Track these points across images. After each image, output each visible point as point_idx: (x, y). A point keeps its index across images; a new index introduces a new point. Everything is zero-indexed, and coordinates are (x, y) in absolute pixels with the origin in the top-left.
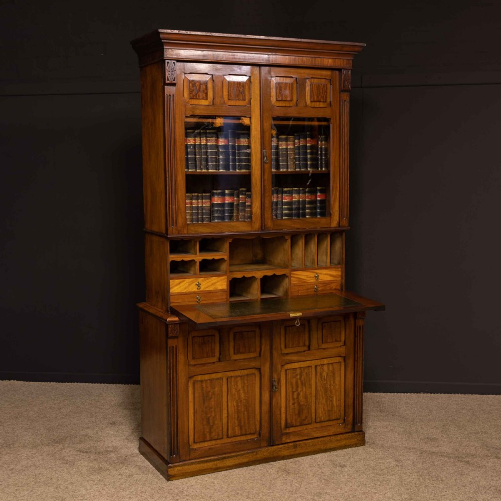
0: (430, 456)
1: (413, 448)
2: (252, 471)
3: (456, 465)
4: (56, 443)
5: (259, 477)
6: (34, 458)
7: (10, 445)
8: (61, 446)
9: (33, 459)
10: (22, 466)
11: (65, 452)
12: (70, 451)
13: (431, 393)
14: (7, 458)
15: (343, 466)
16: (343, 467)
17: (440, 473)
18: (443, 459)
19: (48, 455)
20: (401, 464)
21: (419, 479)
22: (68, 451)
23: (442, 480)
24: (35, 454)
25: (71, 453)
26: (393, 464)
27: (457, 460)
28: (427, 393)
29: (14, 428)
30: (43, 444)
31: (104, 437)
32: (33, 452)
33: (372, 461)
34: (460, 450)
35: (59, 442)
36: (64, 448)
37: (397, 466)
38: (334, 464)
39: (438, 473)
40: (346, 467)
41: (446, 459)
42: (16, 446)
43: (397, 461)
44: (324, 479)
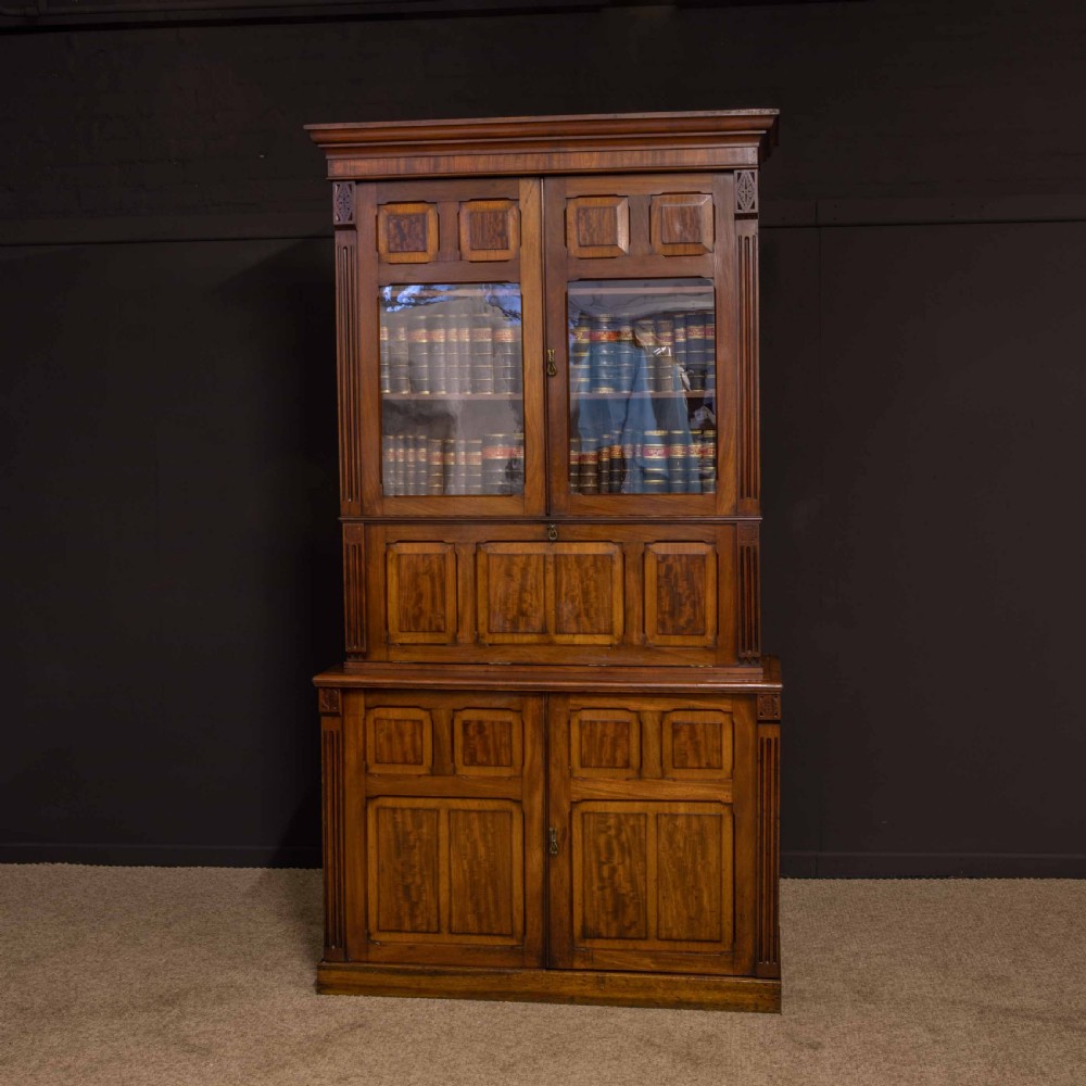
0: (1001, 1018)
1: (960, 1002)
2: (616, 1063)
3: (1062, 1038)
4: (164, 1004)
5: (633, 1075)
6: (117, 1040)
7: (60, 1010)
8: (176, 1011)
9: (116, 1044)
10: (91, 1060)
11: (188, 1026)
12: (197, 1024)
13: (971, 878)
14: (54, 1039)
15: (816, 1046)
16: (816, 1049)
17: (1034, 1056)
18: (1031, 1023)
19: (149, 1032)
20: (942, 1037)
21: (990, 1071)
22: (193, 1025)
23: (1043, 1074)
24: (118, 1031)
25: (202, 1028)
26: (926, 1038)
27: (1062, 1027)
28: (963, 877)
29: (66, 971)
30: (135, 1008)
31: (272, 988)
32: (115, 1027)
33: (879, 1032)
34: (1065, 1003)
35: (170, 1003)
36: (184, 1017)
37: (935, 1042)
38: (794, 1041)
39: (1028, 1056)
40: (824, 1047)
41: (1039, 1024)
42: (73, 1012)
43: (932, 1030)
44: (780, 1077)
